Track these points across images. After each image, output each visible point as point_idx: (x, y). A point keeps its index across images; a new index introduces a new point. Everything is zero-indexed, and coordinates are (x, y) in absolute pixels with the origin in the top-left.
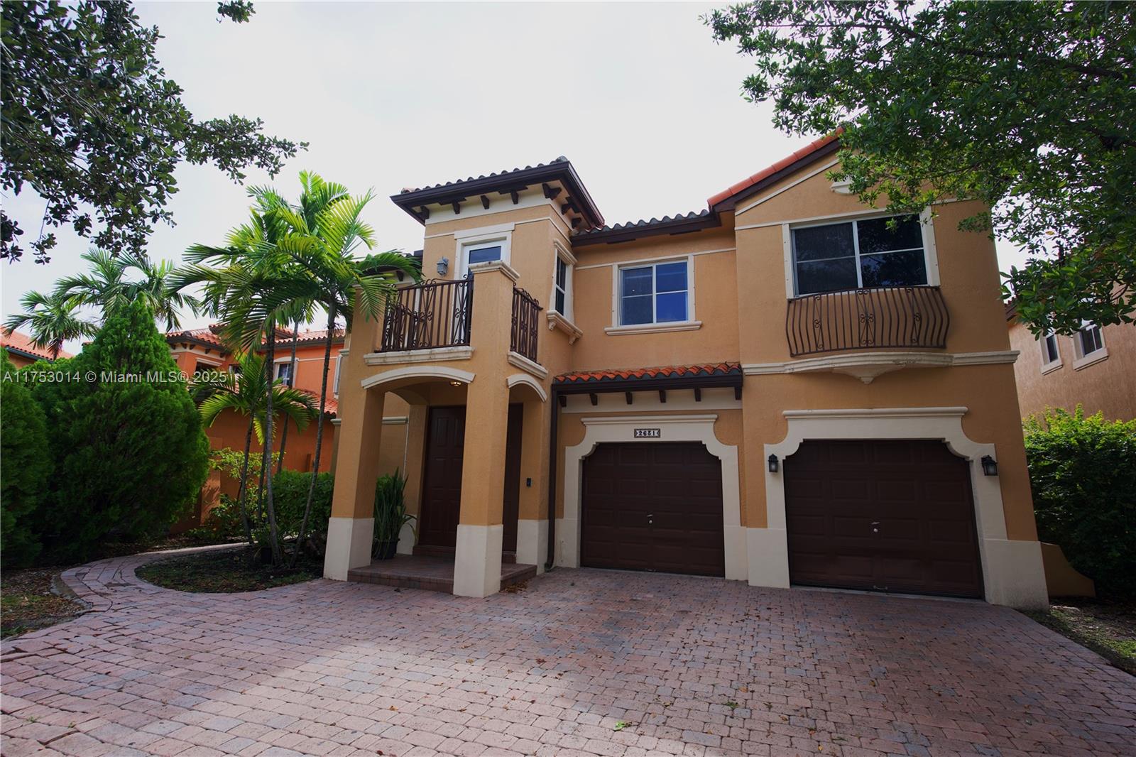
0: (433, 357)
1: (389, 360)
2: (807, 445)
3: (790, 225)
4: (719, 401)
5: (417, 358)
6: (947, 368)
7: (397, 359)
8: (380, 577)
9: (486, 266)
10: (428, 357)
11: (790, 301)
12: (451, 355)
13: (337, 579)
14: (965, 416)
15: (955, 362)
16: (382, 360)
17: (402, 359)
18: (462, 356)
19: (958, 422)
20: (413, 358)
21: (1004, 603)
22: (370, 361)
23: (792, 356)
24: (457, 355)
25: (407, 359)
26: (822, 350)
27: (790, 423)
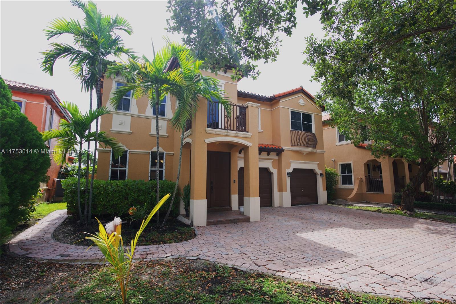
0: (237, 135)
1: (218, 133)
2: (294, 170)
3: (291, 109)
4: (273, 156)
5: (230, 134)
6: (316, 153)
7: (222, 133)
8: (222, 221)
9: (254, 104)
10: (235, 134)
11: (291, 131)
12: (244, 135)
13: (201, 226)
14: (318, 164)
15: (317, 152)
16: (214, 132)
17: (224, 133)
18: (248, 136)
19: (317, 165)
20: (228, 134)
21: (322, 204)
22: (209, 131)
23: (291, 146)
24: (246, 135)
25: (226, 133)
26: (298, 145)
27: (291, 164)
